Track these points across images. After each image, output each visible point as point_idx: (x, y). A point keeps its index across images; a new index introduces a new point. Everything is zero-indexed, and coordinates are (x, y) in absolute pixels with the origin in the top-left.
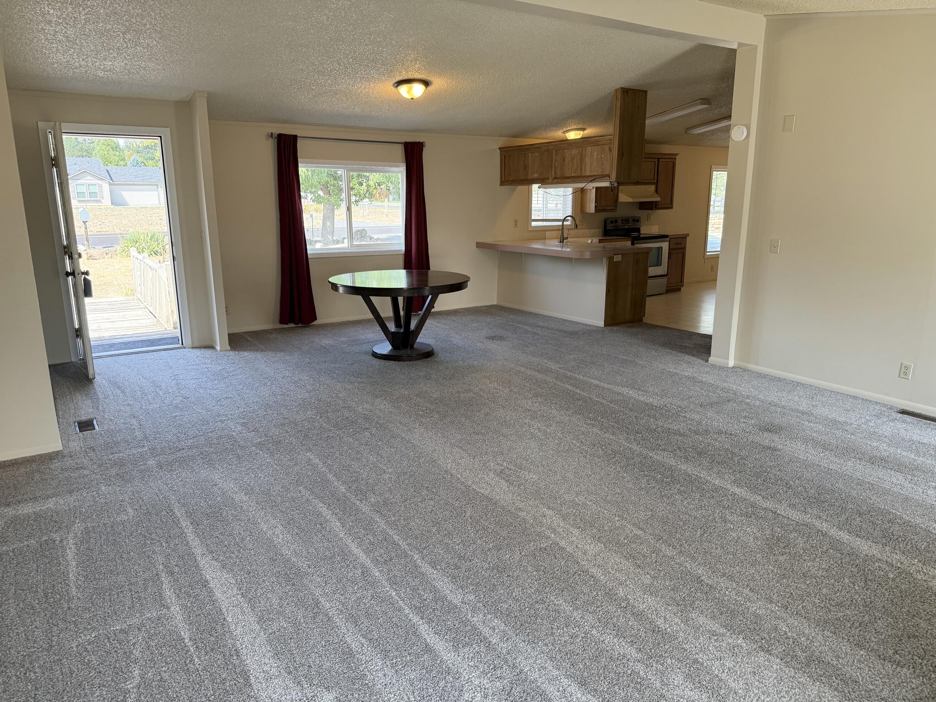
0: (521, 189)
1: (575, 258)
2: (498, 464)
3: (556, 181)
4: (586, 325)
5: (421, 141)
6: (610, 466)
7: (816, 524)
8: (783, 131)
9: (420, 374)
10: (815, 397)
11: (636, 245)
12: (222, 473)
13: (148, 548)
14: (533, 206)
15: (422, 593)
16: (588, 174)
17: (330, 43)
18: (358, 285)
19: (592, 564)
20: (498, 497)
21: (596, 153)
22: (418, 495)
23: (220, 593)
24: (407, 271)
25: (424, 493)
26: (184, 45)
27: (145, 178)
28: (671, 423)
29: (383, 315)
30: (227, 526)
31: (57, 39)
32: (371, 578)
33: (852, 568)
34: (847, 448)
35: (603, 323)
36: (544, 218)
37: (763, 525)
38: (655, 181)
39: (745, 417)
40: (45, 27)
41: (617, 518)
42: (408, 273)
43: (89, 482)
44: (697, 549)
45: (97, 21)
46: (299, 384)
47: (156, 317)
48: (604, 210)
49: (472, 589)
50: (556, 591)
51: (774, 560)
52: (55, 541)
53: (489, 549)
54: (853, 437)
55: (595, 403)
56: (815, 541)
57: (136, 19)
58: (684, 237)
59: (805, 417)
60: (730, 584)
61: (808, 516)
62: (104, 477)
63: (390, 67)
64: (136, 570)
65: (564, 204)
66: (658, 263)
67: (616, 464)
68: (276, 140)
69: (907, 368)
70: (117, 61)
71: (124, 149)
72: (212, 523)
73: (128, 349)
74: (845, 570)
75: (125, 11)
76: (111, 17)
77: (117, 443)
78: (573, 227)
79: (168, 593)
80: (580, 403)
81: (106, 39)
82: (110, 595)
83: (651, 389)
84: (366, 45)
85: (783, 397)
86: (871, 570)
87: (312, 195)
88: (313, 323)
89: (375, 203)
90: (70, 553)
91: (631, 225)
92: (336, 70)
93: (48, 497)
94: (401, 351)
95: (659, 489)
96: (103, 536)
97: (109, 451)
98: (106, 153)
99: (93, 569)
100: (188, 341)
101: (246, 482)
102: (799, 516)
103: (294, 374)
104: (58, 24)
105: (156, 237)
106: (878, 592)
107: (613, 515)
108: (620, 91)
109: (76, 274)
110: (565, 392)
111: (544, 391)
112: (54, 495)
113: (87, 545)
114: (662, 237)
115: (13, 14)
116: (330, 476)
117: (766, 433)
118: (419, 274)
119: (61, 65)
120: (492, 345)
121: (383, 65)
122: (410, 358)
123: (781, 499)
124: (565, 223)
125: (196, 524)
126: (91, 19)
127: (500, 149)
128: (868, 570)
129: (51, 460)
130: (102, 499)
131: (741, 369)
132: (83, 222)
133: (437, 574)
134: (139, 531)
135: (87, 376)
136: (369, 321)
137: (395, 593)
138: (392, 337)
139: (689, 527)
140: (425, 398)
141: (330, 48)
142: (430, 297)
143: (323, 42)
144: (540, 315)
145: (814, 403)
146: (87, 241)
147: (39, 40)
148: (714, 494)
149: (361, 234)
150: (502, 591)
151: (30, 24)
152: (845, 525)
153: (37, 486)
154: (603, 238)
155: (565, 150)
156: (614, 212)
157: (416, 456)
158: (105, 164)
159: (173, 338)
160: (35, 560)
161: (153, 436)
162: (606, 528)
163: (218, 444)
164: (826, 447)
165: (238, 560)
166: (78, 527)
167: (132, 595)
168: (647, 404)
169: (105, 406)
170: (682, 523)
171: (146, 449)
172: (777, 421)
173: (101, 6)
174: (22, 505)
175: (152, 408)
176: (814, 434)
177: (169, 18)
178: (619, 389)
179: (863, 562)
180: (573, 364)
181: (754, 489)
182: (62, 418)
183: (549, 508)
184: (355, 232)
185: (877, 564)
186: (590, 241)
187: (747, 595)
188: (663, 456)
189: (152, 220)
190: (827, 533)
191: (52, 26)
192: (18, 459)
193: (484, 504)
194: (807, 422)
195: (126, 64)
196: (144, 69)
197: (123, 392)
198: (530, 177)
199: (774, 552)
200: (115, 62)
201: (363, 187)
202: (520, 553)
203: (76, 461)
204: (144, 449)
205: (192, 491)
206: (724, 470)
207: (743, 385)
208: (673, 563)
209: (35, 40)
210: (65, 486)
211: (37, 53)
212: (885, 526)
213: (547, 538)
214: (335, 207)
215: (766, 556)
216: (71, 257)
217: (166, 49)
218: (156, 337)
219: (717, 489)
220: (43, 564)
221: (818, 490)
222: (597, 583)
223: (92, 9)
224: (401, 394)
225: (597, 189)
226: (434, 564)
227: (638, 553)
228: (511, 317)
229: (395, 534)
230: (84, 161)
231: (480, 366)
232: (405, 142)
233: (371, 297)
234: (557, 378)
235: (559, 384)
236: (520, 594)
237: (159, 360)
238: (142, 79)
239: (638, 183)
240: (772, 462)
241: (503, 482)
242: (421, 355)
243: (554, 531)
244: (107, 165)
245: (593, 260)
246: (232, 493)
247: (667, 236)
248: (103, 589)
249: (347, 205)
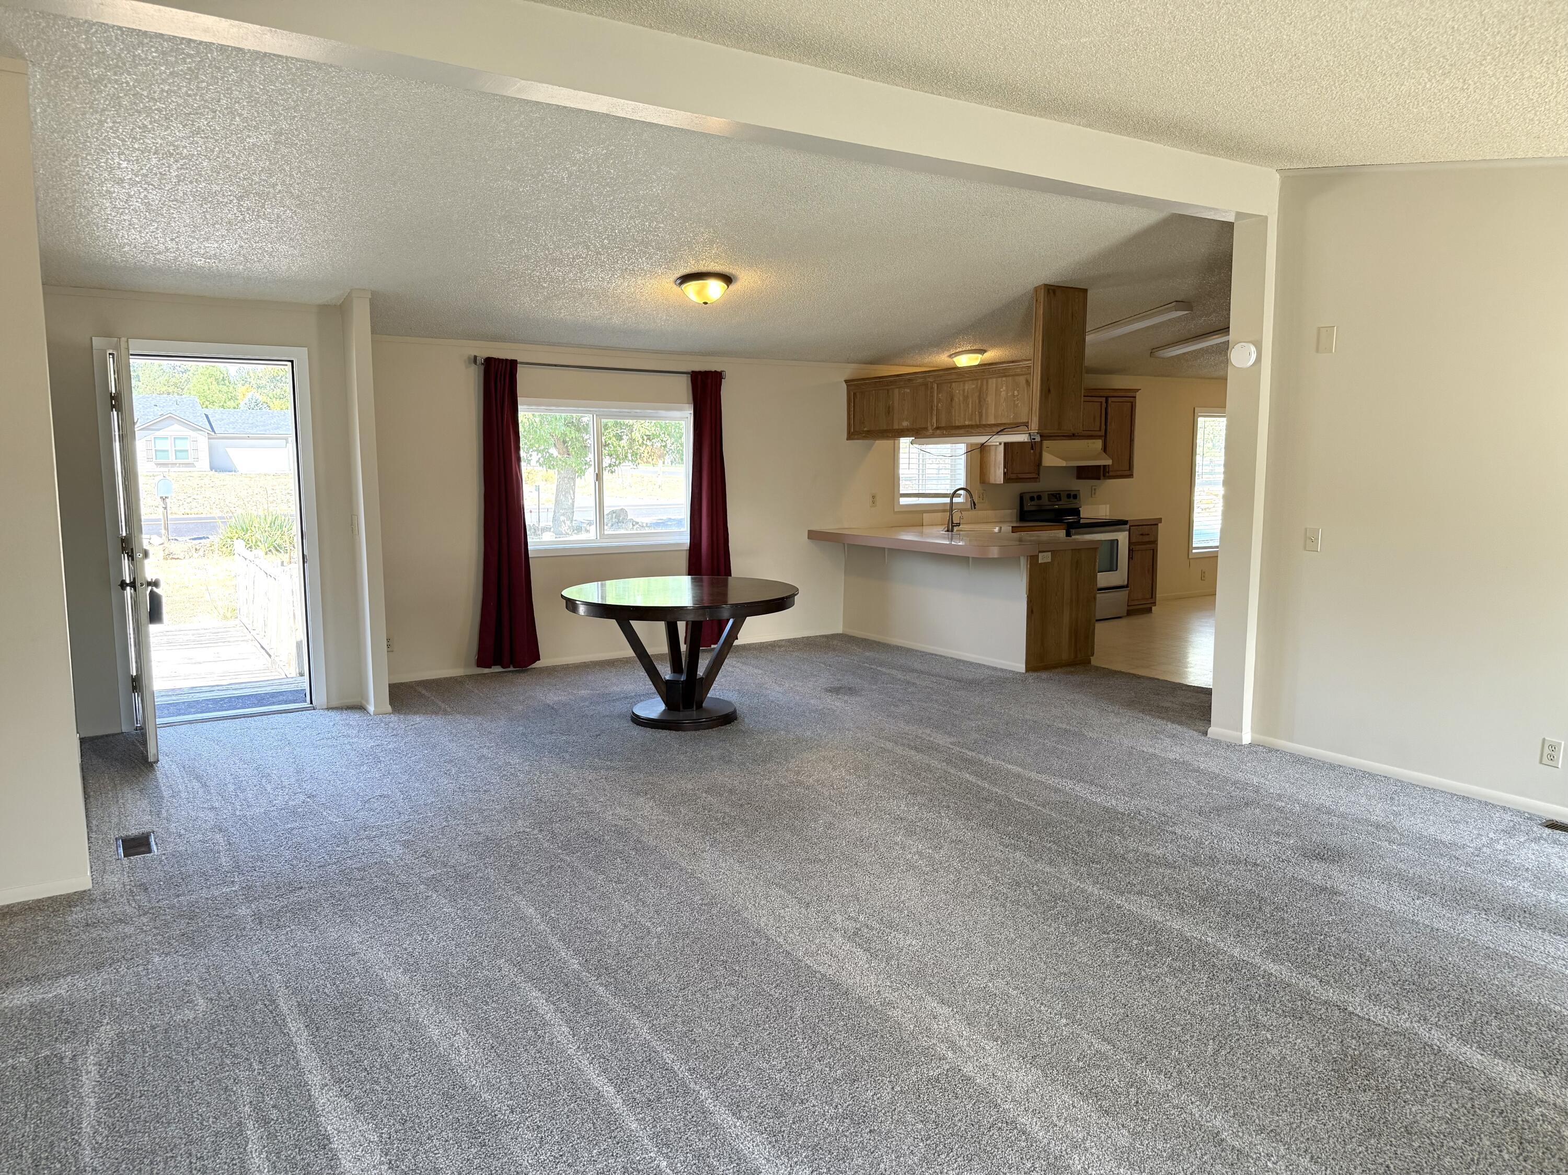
0: (881, 445)
1: (973, 558)
2: (850, 918)
3: (938, 432)
4: (995, 669)
5: (719, 370)
6: (1048, 923)
7: (1420, 1033)
8: (1317, 351)
9: (713, 753)
10: (1397, 798)
11: (1073, 537)
12: (365, 932)
13: (227, 1073)
14: (901, 472)
15: (715, 1163)
16: (993, 422)
17: (573, 214)
18: (611, 601)
19: (1023, 1108)
20: (850, 982)
21: (1004, 388)
22: (708, 976)
23: (350, 1161)
24: (692, 579)
25: (718, 973)
26: (335, 217)
27: (267, 428)
28: (1150, 845)
29: (650, 651)
30: (369, 1030)
31: (132, 207)
32: (622, 1134)
33: (1493, 1116)
34: (1460, 889)
35: (1024, 666)
36: (921, 492)
37: (1324, 1033)
38: (1103, 433)
39: (1278, 834)
40: (112, 189)
41: (1064, 1021)
42: (694, 581)
43: (132, 949)
44: (1210, 1078)
45: (197, 179)
46: (505, 773)
47: (270, 656)
48: (1018, 480)
49: (806, 1157)
50: (959, 1159)
51: (1350, 1101)
52: (62, 1058)
53: (836, 1081)
54: (1469, 870)
55: (1017, 807)
56: (1421, 1064)
57: (260, 176)
58: (1154, 524)
59: (1382, 832)
60: (1274, 1148)
61: (1404, 1017)
62: (159, 938)
63: (670, 253)
64: (201, 1115)
65: (953, 470)
66: (1112, 566)
67: (1058, 918)
68: (482, 367)
69: (1553, 747)
70: (227, 241)
71: (236, 382)
72: (343, 1026)
73: (219, 710)
74: (1480, 1122)
75: (243, 164)
76: (219, 173)
77: (185, 878)
78: (969, 506)
79: (257, 1160)
80: (990, 806)
81: (210, 208)
82: (151, 1163)
83: (1112, 782)
84: (631, 218)
85: (1341, 798)
86: (1528, 1122)
87: (540, 455)
88: (534, 666)
89: (642, 466)
90: (87, 1082)
91: (1064, 504)
92: (582, 258)
93: (59, 975)
94: (681, 714)
95: (1136, 965)
96: (148, 1049)
97: (172, 891)
98: (206, 388)
99: (126, 1112)
100: (320, 698)
101: (406, 949)
102: (1387, 1017)
103: (497, 753)
104: (133, 184)
105: (279, 522)
106: (1545, 1164)
107: (1056, 1014)
108: (1043, 291)
109: (138, 584)
110: (963, 787)
111: (927, 785)
112: (69, 972)
113: (119, 1067)
114: (1116, 524)
115: (62, 169)
116: (553, 941)
117: (1316, 861)
118: (712, 584)
119: (135, 247)
120: (836, 703)
121: (658, 249)
122: (697, 726)
123: (1353, 985)
124: (955, 500)
125: (314, 1027)
126: (187, 175)
127: (846, 381)
128: (1523, 1121)
129: (70, 907)
130: (152, 980)
131: (1265, 747)
132: (161, 497)
133: (742, 1128)
134: (213, 1041)
135: (145, 758)
136: (627, 662)
137: (665, 1163)
138: (666, 690)
139: (1192, 1037)
140: (721, 795)
141: (572, 222)
142: (731, 621)
143: (561, 213)
144: (917, 651)
145: (1395, 808)
146: (167, 529)
147: (102, 208)
148: (1233, 974)
149: (618, 517)
150: (860, 1160)
151: (88, 184)
152: (1472, 1034)
153: (41, 955)
154: (1018, 525)
155: (954, 384)
156: (1036, 482)
157: (705, 902)
158: (204, 406)
159: (297, 691)
160: (24, 1095)
161: (250, 865)
162: (1045, 1039)
163: (362, 879)
164: (1422, 887)
165: (385, 1097)
166: (107, 1032)
167: (191, 1163)
168: (1106, 810)
169: (173, 811)
170: (1179, 1028)
171: (236, 887)
172: (1333, 841)
173: (205, 156)
174: (11, 990)
175: (252, 813)
176: (1400, 865)
177: (313, 175)
178: (1056, 781)
179: (1512, 1105)
180: (975, 736)
181: (1303, 965)
182: (96, 832)
183: (942, 1002)
184: (608, 515)
185: (1537, 1110)
186: (997, 530)
187: (1306, 1169)
188: (1141, 904)
189: (275, 495)
190: (1442, 1049)
191: (123, 187)
192: (13, 905)
193: (827, 993)
194: (1387, 843)
195: (241, 247)
196: (271, 255)
197: (205, 785)
198: (896, 427)
199: (1349, 1086)
200: (224, 244)
201: (622, 441)
202: (893, 1088)
203: (113, 910)
204: (234, 889)
205: (311, 966)
206: (1247, 931)
207: (1270, 776)
208: (1167, 1105)
209: (96, 210)
210: (90, 956)
211: (98, 229)
212: (1545, 1037)
213: (940, 1059)
214: (577, 474)
215: (1336, 1093)
216: (131, 557)
217: (306, 222)
218: (269, 690)
219: (1237, 966)
220: (37, 1102)
221: (1417, 969)
222: (1032, 1146)
223: (190, 160)
224: (680, 790)
225: (1007, 445)
226: (736, 1108)
227: (1103, 1086)
228: (867, 654)
229: (667, 1049)
230: (170, 400)
231: (815, 740)
232: (693, 372)
233: (631, 622)
234: (949, 762)
235: (952, 771)
236: (892, 1167)
237: (270, 730)
238: (265, 270)
239: (1073, 436)
240: (1331, 915)
241: (859, 952)
242: (714, 720)
243: (953, 1046)
244: (207, 407)
245: (1004, 561)
246: (382, 969)
247: (1125, 522)
248: (140, 1152)
249: (597, 471)
